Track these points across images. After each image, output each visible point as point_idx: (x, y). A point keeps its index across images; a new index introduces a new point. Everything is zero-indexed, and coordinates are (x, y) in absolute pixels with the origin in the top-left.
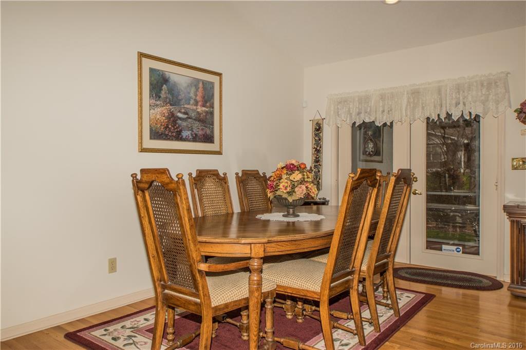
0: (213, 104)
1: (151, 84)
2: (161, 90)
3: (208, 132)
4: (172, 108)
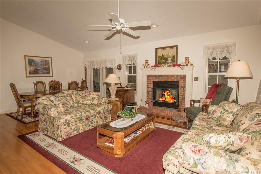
0: (49, 65)
1: (29, 62)
2: (32, 63)
3: (48, 72)
4: (36, 67)
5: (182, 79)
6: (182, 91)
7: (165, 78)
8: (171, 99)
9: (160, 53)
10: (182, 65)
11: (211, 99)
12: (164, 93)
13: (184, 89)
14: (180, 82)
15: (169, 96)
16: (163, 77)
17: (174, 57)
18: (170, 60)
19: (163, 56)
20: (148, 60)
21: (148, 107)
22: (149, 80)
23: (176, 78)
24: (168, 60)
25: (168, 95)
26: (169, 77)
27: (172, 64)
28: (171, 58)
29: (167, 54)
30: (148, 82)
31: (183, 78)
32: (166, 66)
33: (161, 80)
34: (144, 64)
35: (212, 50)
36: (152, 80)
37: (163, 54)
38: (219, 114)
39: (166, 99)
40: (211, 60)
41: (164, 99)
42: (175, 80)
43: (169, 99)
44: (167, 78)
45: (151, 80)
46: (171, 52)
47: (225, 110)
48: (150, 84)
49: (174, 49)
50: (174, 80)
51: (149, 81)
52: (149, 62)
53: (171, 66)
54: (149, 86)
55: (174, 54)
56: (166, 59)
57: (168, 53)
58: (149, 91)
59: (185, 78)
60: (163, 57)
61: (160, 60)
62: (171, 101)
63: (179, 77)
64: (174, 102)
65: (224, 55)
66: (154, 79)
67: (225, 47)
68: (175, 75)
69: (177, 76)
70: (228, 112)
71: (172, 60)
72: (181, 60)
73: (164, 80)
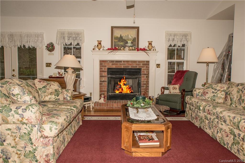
5: (145, 66)
6: (145, 79)
7: (125, 65)
8: (128, 90)
9: (117, 33)
10: (146, 50)
11: (179, 85)
12: (120, 83)
13: (148, 77)
14: (142, 68)
15: (125, 86)
16: (122, 63)
17: (134, 40)
18: (129, 43)
19: (121, 37)
20: (101, 41)
21: (104, 102)
22: (103, 66)
23: (139, 65)
24: (127, 43)
25: (124, 84)
26: (130, 63)
27: (133, 48)
28: (132, 41)
29: (126, 35)
30: (101, 70)
31: (146, 64)
32: (128, 50)
33: (120, 66)
34: (96, 46)
35: (173, 37)
36: (107, 67)
37: (121, 35)
38: (212, 95)
39: (122, 90)
40: (172, 46)
41: (120, 91)
42: (137, 67)
43: (126, 90)
44: (127, 64)
45: (105, 66)
46: (132, 34)
47: (215, 90)
48: (105, 72)
49: (135, 31)
50: (135, 66)
51: (103, 68)
52: (102, 43)
53: (133, 50)
54: (103, 75)
55: (135, 36)
56: (125, 41)
57: (128, 35)
58: (104, 81)
59: (149, 64)
60: (121, 39)
61: (117, 42)
62: (128, 92)
63: (142, 64)
64: (131, 93)
65: (182, 43)
66: (111, 65)
67: (184, 35)
68: (137, 61)
69: (139, 62)
70: (220, 91)
71: (132, 43)
72: (143, 44)
73: (124, 67)
